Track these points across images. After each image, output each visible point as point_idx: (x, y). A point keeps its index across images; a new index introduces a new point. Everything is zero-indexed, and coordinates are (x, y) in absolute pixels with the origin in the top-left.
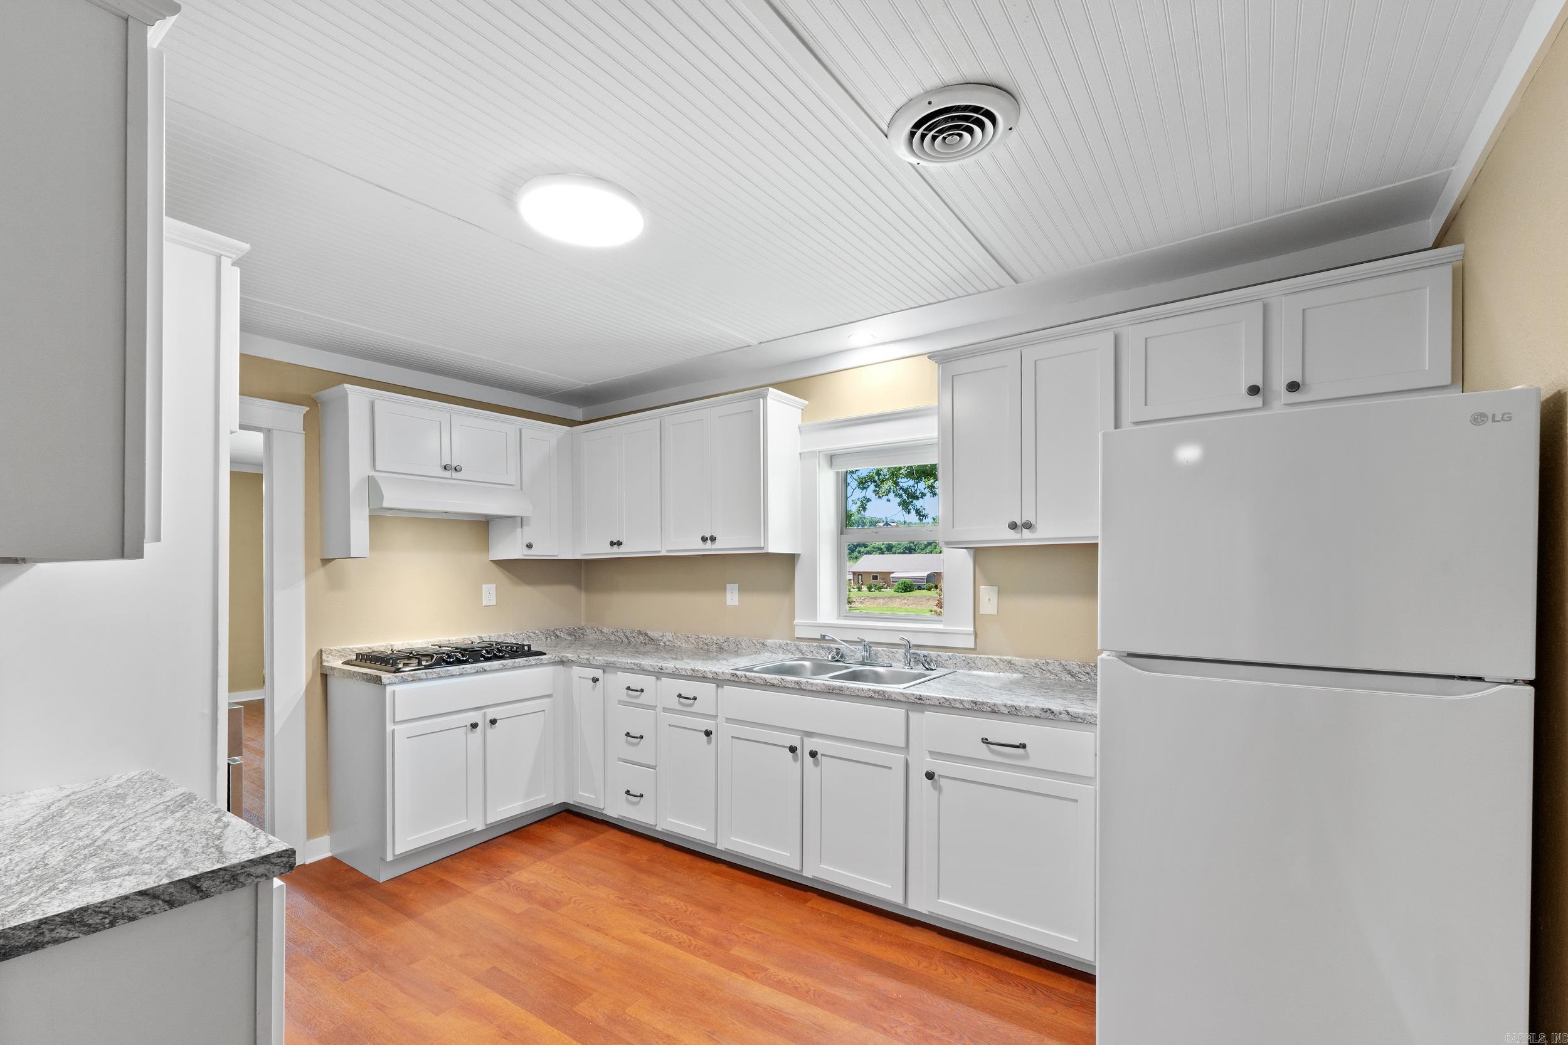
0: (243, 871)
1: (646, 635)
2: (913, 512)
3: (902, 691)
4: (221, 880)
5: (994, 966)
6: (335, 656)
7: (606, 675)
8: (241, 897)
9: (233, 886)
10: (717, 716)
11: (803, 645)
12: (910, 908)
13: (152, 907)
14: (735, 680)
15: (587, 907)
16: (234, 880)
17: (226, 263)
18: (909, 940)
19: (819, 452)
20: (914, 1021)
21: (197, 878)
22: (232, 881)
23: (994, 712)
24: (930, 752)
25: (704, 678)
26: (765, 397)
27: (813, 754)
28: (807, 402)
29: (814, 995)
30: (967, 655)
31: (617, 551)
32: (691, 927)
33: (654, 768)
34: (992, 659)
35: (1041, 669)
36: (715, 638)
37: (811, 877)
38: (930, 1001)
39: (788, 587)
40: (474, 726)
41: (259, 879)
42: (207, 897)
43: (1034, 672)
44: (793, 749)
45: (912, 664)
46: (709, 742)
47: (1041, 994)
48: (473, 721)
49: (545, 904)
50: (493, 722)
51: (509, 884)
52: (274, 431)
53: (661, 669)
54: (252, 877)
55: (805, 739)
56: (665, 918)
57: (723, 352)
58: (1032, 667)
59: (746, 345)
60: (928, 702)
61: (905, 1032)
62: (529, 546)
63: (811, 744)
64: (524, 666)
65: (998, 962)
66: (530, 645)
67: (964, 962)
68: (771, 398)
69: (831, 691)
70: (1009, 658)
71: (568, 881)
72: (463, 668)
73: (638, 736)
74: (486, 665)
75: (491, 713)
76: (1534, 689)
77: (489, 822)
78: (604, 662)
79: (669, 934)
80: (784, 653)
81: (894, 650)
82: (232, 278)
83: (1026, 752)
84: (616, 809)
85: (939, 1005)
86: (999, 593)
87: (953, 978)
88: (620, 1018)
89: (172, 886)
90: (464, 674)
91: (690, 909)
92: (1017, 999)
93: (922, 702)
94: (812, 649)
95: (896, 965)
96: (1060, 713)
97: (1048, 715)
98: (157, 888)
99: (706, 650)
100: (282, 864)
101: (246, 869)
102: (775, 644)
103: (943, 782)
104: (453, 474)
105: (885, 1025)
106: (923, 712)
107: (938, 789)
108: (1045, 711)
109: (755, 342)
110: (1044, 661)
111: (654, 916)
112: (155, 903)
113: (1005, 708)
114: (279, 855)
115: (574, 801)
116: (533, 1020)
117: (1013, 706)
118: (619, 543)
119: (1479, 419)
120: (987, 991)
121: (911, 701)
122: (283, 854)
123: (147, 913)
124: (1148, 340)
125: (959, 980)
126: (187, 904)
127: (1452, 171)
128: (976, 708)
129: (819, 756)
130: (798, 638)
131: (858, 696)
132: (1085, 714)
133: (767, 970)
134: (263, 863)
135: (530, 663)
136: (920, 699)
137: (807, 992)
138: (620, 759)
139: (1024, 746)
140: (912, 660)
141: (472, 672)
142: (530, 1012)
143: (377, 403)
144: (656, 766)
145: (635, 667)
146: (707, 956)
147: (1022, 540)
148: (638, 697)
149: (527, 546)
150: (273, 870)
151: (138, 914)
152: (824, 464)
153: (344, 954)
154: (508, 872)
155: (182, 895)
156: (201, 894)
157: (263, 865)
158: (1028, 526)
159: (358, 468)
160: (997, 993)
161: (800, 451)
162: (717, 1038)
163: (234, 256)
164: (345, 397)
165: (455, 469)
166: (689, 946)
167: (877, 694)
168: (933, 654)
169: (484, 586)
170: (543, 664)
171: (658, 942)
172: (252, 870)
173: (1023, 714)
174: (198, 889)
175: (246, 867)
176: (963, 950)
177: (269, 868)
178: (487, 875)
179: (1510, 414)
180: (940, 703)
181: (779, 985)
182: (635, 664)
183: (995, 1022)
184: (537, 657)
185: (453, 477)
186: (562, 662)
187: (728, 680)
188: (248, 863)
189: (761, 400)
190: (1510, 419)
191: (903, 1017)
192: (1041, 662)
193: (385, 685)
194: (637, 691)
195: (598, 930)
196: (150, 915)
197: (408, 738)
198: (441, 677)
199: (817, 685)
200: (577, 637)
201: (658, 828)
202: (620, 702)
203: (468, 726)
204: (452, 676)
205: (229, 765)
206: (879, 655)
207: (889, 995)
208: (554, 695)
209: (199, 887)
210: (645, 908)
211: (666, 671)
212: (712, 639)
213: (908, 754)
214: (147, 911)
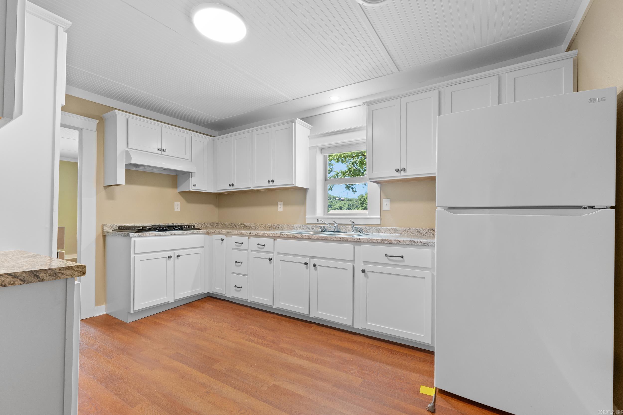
0: (60, 272)
1: (244, 225)
2: (351, 190)
3: (352, 237)
4: (49, 274)
5: (390, 348)
6: (109, 228)
7: (227, 238)
8: (59, 284)
9: (55, 278)
10: (274, 252)
11: (309, 226)
12: (355, 327)
13: (14, 282)
14: (282, 237)
15: (218, 330)
16: (56, 275)
17: (60, 30)
18: (355, 340)
19: (317, 147)
20: (358, 368)
21: (37, 271)
22: (54, 276)
23: (390, 243)
24: (364, 262)
25: (269, 237)
26: (295, 122)
27: (315, 265)
28: (312, 126)
29: (316, 360)
30: (377, 227)
31: (232, 188)
32: (263, 337)
33: (247, 275)
34: (388, 228)
35: (407, 231)
36: (273, 225)
37: (313, 317)
38: (364, 361)
39: (303, 202)
40: (170, 257)
41: (67, 277)
42: (42, 281)
43: (404, 233)
44: (306, 264)
45: (355, 231)
46: (270, 263)
47: (409, 358)
48: (169, 255)
49: (200, 329)
50: (178, 256)
51: (184, 323)
52: (83, 129)
53: (250, 234)
54: (65, 275)
55: (311, 259)
56: (251, 334)
57: (278, 104)
58: (404, 231)
59: (287, 100)
60: (363, 241)
61: (354, 372)
62: (195, 185)
63: (314, 261)
64: (192, 234)
65: (391, 347)
66: (195, 226)
67: (378, 347)
68: (297, 123)
69: (322, 239)
70: (395, 228)
71: (210, 321)
72: (166, 233)
73: (240, 262)
74: (176, 232)
75: (177, 253)
76: (615, 210)
77: (175, 299)
78: (226, 232)
79: (253, 339)
80: (301, 230)
81: (347, 226)
82: (63, 37)
83: (403, 259)
84: (231, 294)
85: (368, 363)
86: (390, 201)
87: (373, 353)
88: (233, 370)
89: (25, 273)
90: (166, 235)
91: (262, 330)
92: (400, 360)
93: (360, 241)
94: (313, 228)
95: (349, 349)
96: (418, 242)
97: (413, 244)
98: (17, 273)
99: (268, 228)
100: (79, 271)
101: (61, 271)
102: (298, 226)
103: (369, 274)
104: (162, 152)
105: (346, 370)
106: (360, 245)
107: (367, 276)
108: (411, 241)
109: (291, 99)
110: (409, 228)
111: (247, 333)
112: (16, 280)
113: (395, 241)
114: (78, 267)
115: (213, 292)
116: (195, 371)
117: (398, 240)
118: (233, 185)
119: (592, 100)
120: (387, 357)
121: (356, 241)
122: (80, 267)
123: (11, 284)
124: (453, 93)
125: (376, 353)
126: (32, 283)
127: (573, 20)
128: (383, 242)
129: (317, 266)
130: (307, 223)
131: (334, 240)
132: (428, 242)
133: (295, 351)
134: (70, 270)
135: (194, 233)
136: (359, 240)
137: (313, 359)
138: (232, 273)
139: (402, 257)
140: (355, 230)
141: (169, 234)
142: (193, 368)
143: (129, 120)
144: (248, 275)
145: (239, 234)
146: (270, 347)
147: (401, 176)
148: (241, 246)
149: (194, 185)
150: (75, 273)
151: (7, 284)
152: (319, 152)
153: (110, 349)
154: (184, 318)
155: (29, 278)
156: (39, 279)
157: (70, 271)
158: (404, 170)
159: (121, 147)
160: (391, 357)
161: (309, 146)
162: (274, 376)
163: (64, 27)
164: (115, 116)
165: (163, 151)
166: (262, 344)
167: (341, 239)
168: (363, 227)
169: (175, 202)
170: (200, 233)
171: (249, 342)
172: (64, 272)
173: (402, 243)
174: (38, 277)
175: (61, 270)
176: (377, 343)
177: (73, 272)
178: (175, 320)
179: (604, 98)
180: (368, 241)
181: (300, 357)
182: (239, 232)
183: (391, 368)
184: (197, 230)
185: (162, 154)
186: (208, 233)
187: (279, 236)
188: (63, 268)
189: (293, 123)
190: (605, 100)
191: (353, 367)
192: (407, 229)
193: (131, 237)
194: (240, 243)
195: (223, 338)
196: (13, 285)
197: (141, 260)
198: (155, 236)
199: (316, 236)
200: (215, 226)
201: (249, 301)
202: (233, 249)
203: (167, 257)
204: (161, 236)
205: (58, 253)
206: (341, 229)
207: (347, 359)
208: (204, 247)
209: (38, 276)
210: (243, 330)
211: (252, 234)
212: (271, 225)
213: (354, 263)
214: (11, 283)
